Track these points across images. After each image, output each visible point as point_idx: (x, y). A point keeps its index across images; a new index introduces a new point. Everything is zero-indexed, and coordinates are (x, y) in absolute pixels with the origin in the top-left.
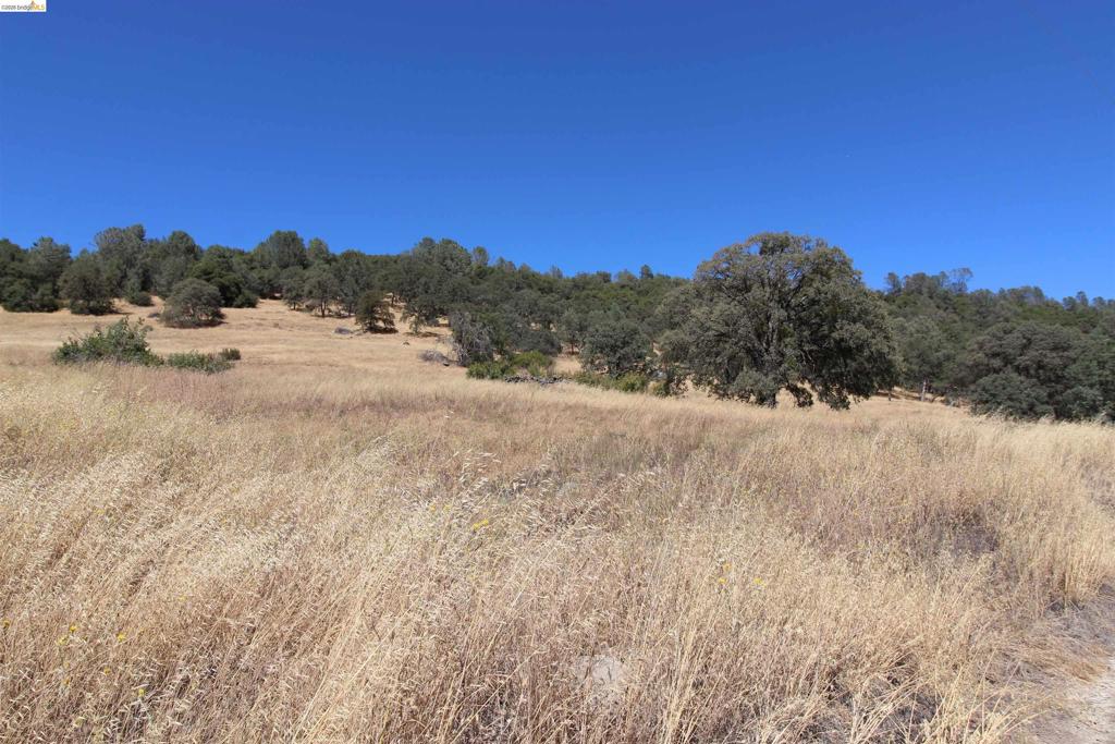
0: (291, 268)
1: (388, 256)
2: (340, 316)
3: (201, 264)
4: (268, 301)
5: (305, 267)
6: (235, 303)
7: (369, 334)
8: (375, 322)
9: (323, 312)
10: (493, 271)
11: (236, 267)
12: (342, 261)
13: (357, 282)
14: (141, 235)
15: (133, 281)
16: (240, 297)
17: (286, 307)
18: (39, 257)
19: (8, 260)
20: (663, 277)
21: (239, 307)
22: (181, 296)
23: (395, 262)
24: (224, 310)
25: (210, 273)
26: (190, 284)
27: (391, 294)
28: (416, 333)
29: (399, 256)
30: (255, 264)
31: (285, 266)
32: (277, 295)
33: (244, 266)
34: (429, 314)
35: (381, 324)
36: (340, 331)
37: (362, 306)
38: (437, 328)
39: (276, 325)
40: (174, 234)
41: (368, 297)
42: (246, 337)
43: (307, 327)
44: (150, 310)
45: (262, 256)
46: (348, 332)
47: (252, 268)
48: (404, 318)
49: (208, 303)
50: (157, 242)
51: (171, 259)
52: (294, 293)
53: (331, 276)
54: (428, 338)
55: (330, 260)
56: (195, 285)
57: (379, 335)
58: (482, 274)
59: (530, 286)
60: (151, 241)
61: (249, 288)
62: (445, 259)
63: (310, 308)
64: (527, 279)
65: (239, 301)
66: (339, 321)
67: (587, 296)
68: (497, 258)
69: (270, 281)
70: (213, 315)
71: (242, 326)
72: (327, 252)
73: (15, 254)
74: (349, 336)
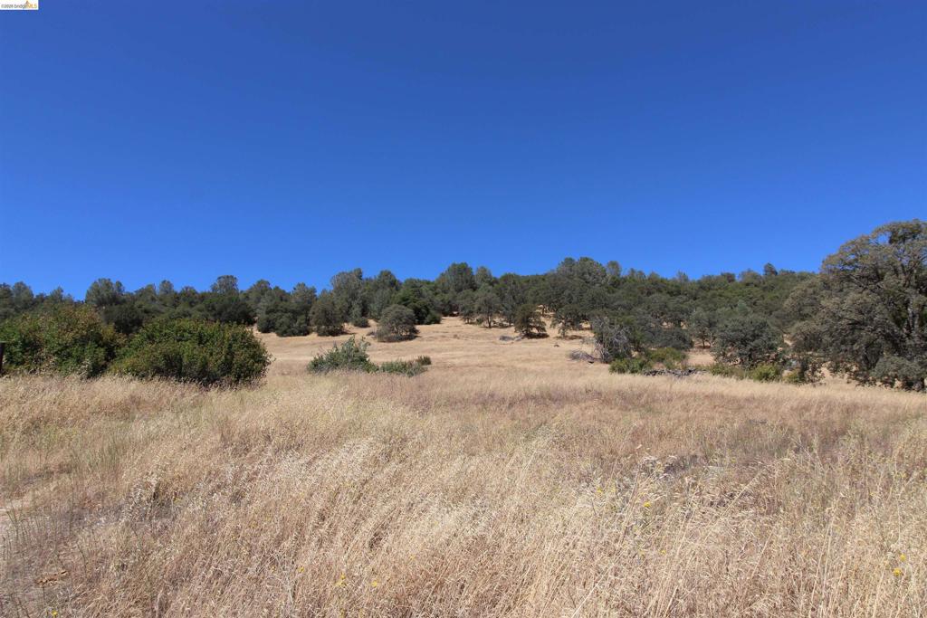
0: (464, 291)
1: (537, 275)
2: (502, 326)
3: (401, 293)
4: (448, 318)
5: (475, 289)
6: (425, 321)
7: (526, 339)
8: (530, 329)
9: (490, 323)
10: (625, 280)
11: (425, 294)
12: (502, 283)
13: (514, 298)
14: (360, 277)
15: (357, 310)
16: (429, 316)
17: (462, 322)
18: (297, 297)
19: (278, 300)
20: (787, 273)
21: (428, 323)
22: (388, 318)
23: (544, 280)
24: (418, 327)
25: (407, 300)
26: (394, 309)
27: (542, 306)
28: (564, 337)
29: (546, 275)
30: (438, 290)
31: (460, 290)
32: (455, 313)
33: (430, 292)
34: (574, 320)
35: (535, 331)
36: (504, 338)
37: (519, 318)
38: (581, 332)
39: (455, 336)
40: (382, 272)
41: (524, 309)
42: (434, 346)
43: (478, 337)
44: (367, 330)
45: (443, 284)
46: (509, 338)
47: (436, 294)
48: (553, 325)
49: (406, 323)
50: (371, 280)
51: (381, 291)
52: (467, 311)
53: (494, 295)
54: (574, 341)
55: (493, 282)
56: (397, 310)
57: (534, 340)
58: (616, 283)
59: (659, 291)
60: (367, 279)
61: (435, 309)
62: (583, 274)
63: (480, 322)
64: (657, 285)
65: (428, 319)
66: (502, 330)
67: (714, 296)
68: (629, 269)
69: (449, 302)
70: (410, 331)
71: (431, 339)
72: (490, 277)
73: (283, 296)
74: (511, 341)
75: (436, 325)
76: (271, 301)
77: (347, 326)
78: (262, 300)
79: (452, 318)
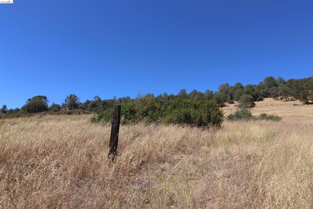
0: (272, 87)
2: (292, 100)
3: (246, 90)
4: (266, 98)
5: (277, 86)
6: (257, 100)
7: (306, 105)
8: (308, 101)
9: (286, 99)
11: (255, 90)
12: (289, 83)
13: (297, 88)
14: (228, 85)
15: (229, 98)
16: (258, 98)
17: (273, 99)
18: (207, 94)
19: (201, 96)
21: (258, 101)
22: (243, 100)
23: (309, 80)
24: (255, 102)
25: (249, 92)
26: (244, 96)
27: (311, 91)
29: (310, 78)
30: (261, 88)
31: (270, 87)
32: (269, 96)
33: (258, 89)
35: (310, 101)
36: (295, 105)
37: (301, 96)
39: (272, 105)
40: (237, 83)
41: (304, 92)
42: (264, 110)
43: (282, 105)
44: (234, 105)
45: (263, 85)
46: (298, 105)
47: (260, 89)
49: (250, 101)
50: (232, 87)
51: (237, 90)
52: (275, 95)
53: (288, 87)
55: (285, 83)
56: (246, 96)
57: (310, 105)
60: (231, 86)
61: (260, 95)
63: (282, 99)
65: (258, 99)
66: (293, 102)
69: (266, 92)
70: (252, 104)
71: (261, 107)
72: (284, 81)
73: (202, 95)
74: (299, 106)
75: (261, 101)
76: (198, 96)
77: (226, 104)
78: (195, 96)
79: (268, 98)
